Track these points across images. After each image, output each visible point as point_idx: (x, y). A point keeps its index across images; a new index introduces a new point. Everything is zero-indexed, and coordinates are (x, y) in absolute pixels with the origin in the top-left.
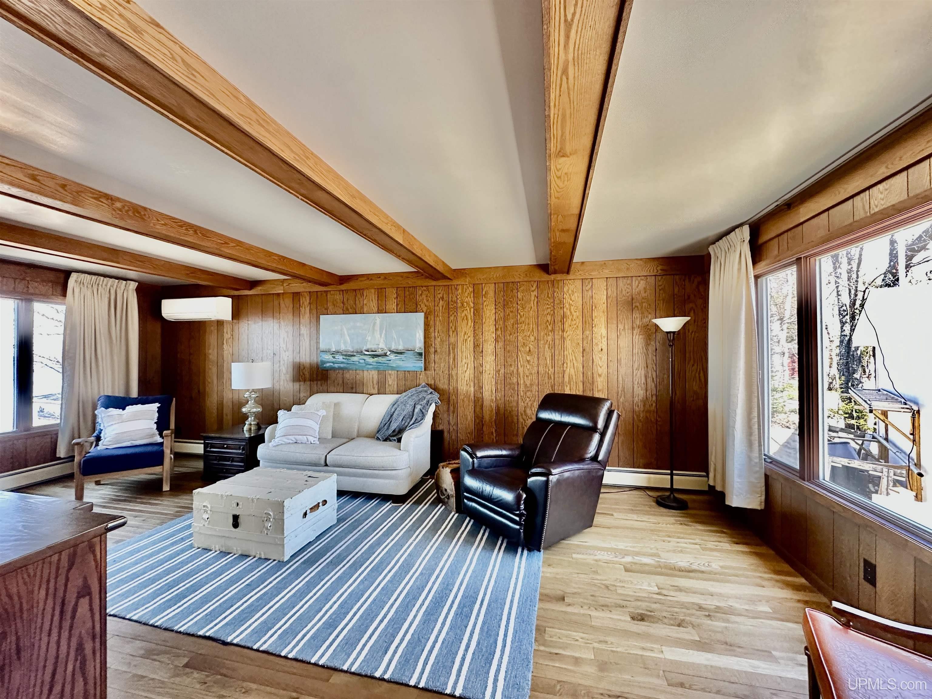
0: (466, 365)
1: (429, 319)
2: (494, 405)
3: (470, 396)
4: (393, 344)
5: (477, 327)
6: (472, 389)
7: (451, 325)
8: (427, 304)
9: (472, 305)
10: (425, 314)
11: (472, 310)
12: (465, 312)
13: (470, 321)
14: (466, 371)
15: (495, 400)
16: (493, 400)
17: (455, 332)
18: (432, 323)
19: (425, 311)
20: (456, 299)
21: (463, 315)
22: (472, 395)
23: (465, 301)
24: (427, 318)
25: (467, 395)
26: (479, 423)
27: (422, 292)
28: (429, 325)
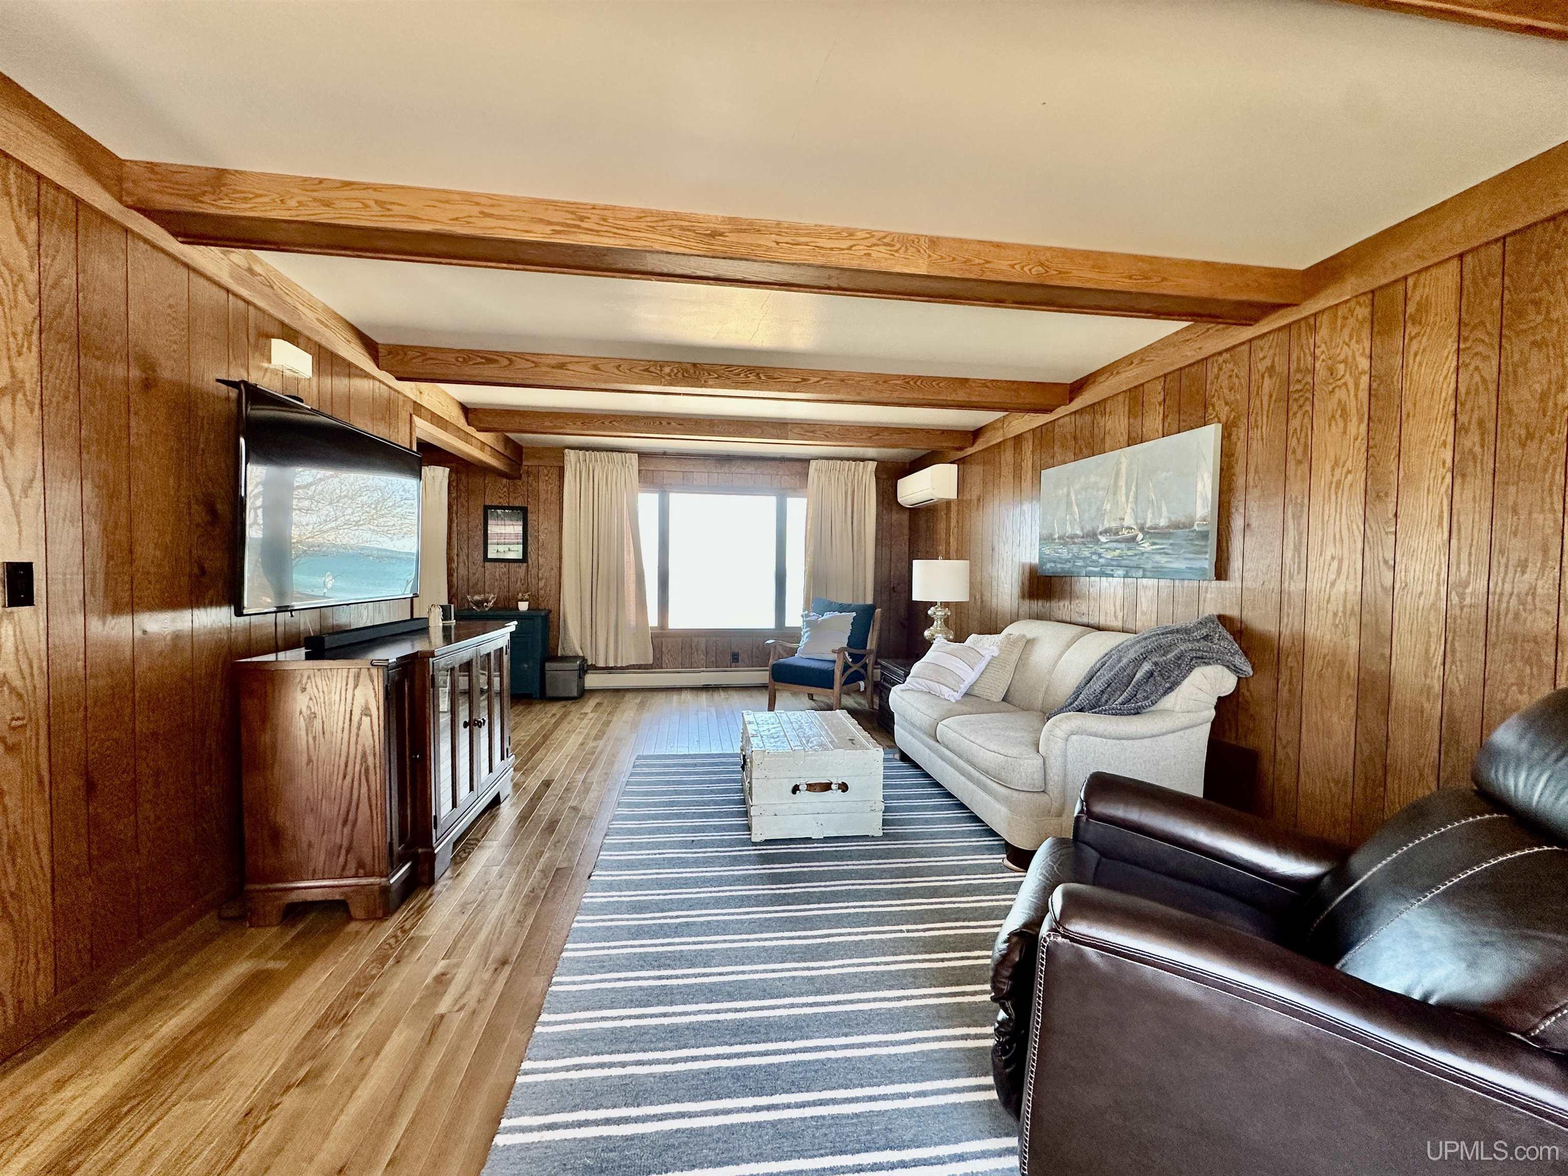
0: (1335, 564)
1: (1234, 437)
2: (1434, 709)
3: (1342, 663)
4: (1150, 516)
5: (1379, 437)
6: (1354, 643)
7: (1293, 442)
8: (1231, 397)
9: (1364, 363)
10: (1225, 428)
11: (1365, 379)
12: (1341, 394)
13: (1355, 419)
14: (1333, 584)
15: (1437, 688)
16: (1430, 688)
17: (1306, 466)
18: (1240, 447)
19: (1224, 419)
20: (1309, 359)
21: (1332, 404)
22: (1352, 661)
23: (1342, 357)
24: (1230, 435)
25: (1335, 661)
26: (1371, 758)
27: (1220, 369)
28: (1233, 455)
